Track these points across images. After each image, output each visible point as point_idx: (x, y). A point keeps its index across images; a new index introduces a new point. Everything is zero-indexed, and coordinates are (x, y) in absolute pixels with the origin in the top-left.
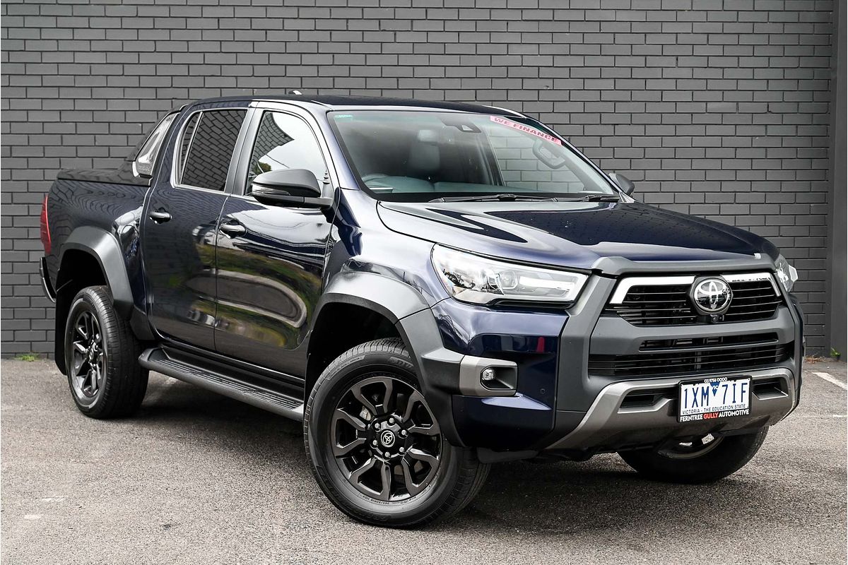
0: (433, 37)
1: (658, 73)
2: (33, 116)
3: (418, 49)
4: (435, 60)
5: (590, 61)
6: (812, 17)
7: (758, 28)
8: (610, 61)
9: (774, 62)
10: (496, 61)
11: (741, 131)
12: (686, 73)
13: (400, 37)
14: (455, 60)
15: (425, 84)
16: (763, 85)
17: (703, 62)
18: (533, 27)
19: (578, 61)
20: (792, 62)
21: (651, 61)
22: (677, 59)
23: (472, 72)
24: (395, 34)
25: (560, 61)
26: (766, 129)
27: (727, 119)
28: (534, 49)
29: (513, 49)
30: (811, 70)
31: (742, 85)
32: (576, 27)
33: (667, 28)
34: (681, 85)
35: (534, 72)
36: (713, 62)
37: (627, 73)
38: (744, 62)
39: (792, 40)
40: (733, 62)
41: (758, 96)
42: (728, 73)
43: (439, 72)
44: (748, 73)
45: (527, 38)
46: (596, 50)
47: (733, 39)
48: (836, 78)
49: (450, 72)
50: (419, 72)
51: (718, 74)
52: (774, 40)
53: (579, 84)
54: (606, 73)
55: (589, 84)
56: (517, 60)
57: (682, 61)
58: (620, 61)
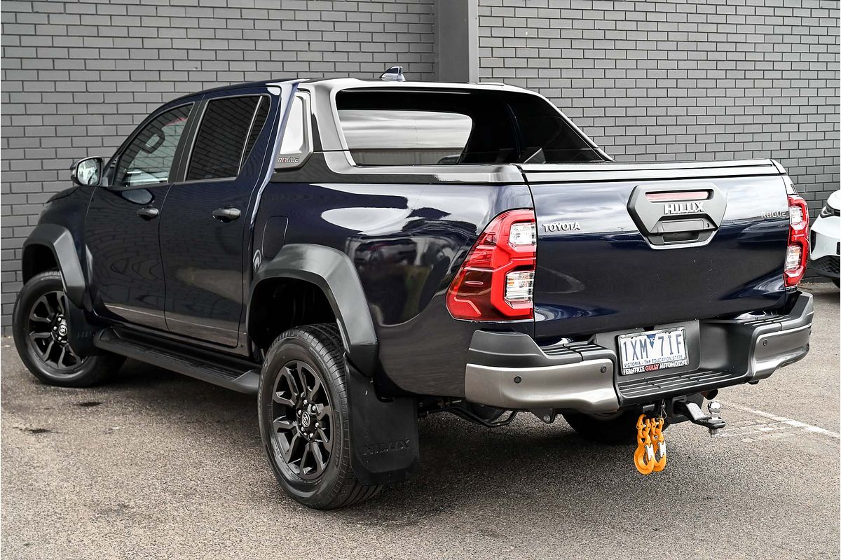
0: (86, 20)
1: (293, 56)
3: (72, 31)
4: (89, 42)
5: (233, 45)
6: (417, 9)
7: (376, 18)
8: (251, 45)
9: (389, 48)
10: (148, 43)
12: (318, 57)
13: (54, 19)
14: (109, 42)
15: (81, 65)
17: (331, 47)
18: (181, 12)
19: (224, 45)
20: (404, 48)
21: (287, 46)
22: (309, 44)
23: (125, 54)
24: (48, 16)
25: (206, 45)
28: (182, 33)
29: (163, 33)
30: (418, 55)
31: (364, 67)
32: (218, 13)
33: (299, 16)
34: (313, 67)
35: (183, 55)
36: (340, 47)
37: (266, 56)
38: (365, 47)
39: (403, 28)
40: (355, 47)
42: (352, 57)
43: (95, 53)
44: (368, 57)
45: (176, 23)
46: (238, 34)
47: (355, 27)
48: (439, 62)
49: (104, 54)
50: (74, 53)
51: (344, 57)
52: (389, 28)
53: (225, 66)
54: (248, 56)
55: (234, 66)
56: (167, 43)
57: (314, 46)
58: (261, 45)
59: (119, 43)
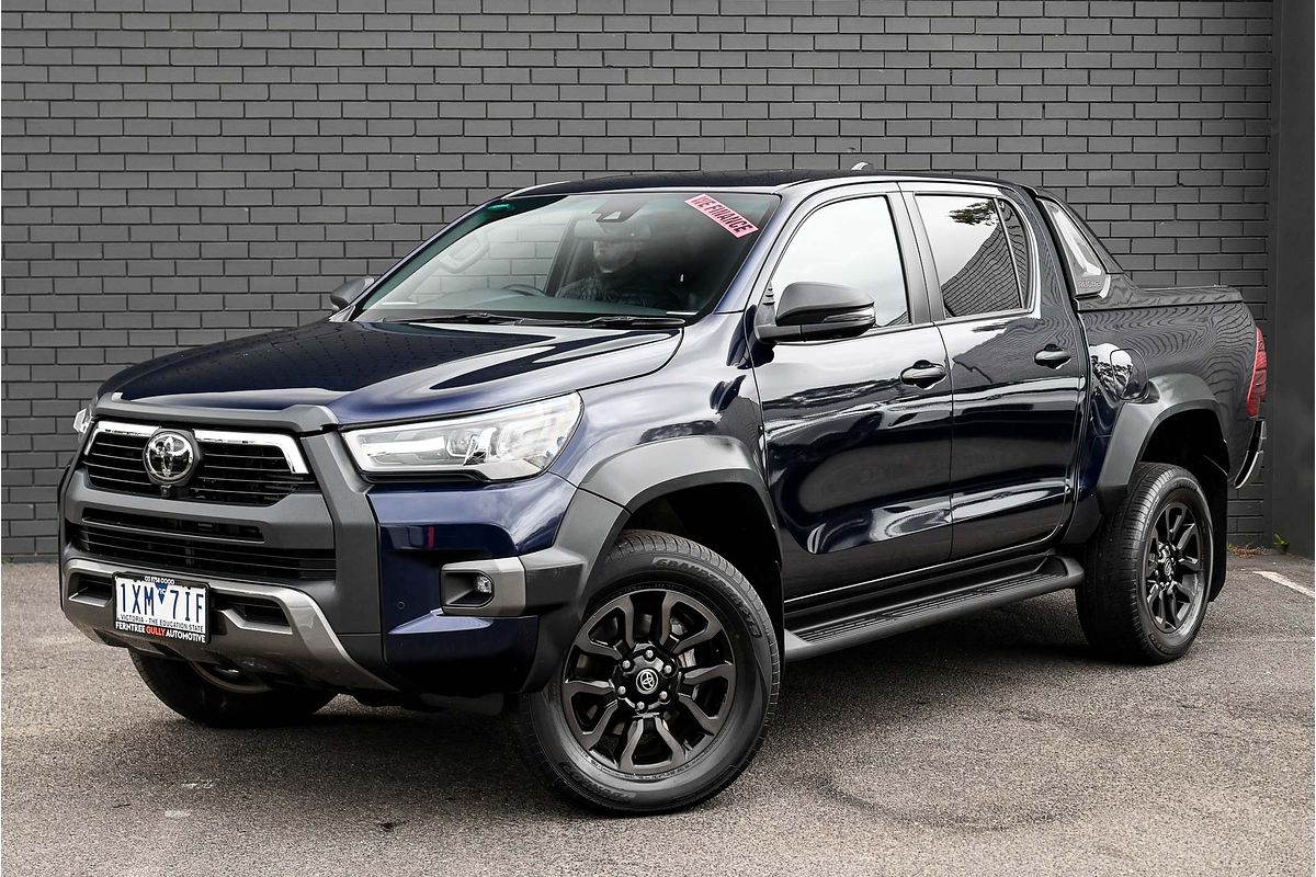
0: (683, 76)
1: (1015, 128)
2: (87, 198)
3: (661, 94)
4: (687, 110)
5: (915, 111)
6: (1241, 43)
7: (1163, 60)
8: (944, 111)
9: (1186, 111)
10: (777, 111)
11: (1138, 212)
12: (1059, 127)
13: (634, 76)
14: (715, 110)
15: (671, 145)
16: (1170, 145)
17: (1082, 111)
18: (832, 60)
19: (899, 111)
20: (1215, 110)
21: (1006, 111)
22: (1044, 107)
23: (740, 128)
24: (626, 72)
25: (870, 111)
26: (1176, 209)
27: (1119, 195)
28: (832, 93)
29: (802, 93)
30: (1241, 123)
31: (1140, 145)
32: (896, 60)
33: (1029, 61)
34: (1050, 145)
35: (832, 127)
36: (1097, 111)
37: (970, 128)
38: (1142, 111)
39: (1215, 77)
40: (1127, 111)
41: (1163, 161)
42: (1119, 128)
43: (693, 128)
44: (1149, 128)
45: (822, 77)
46: (924, 93)
47: (1127, 77)
48: (1278, 134)
49: (709, 128)
50: (662, 128)
51: (1105, 128)
52: (1186, 78)
53: (899, 145)
54: (939, 128)
55: (914, 145)
56: (808, 110)
57: (1051, 110)
58: (960, 111)
59: (732, 111)
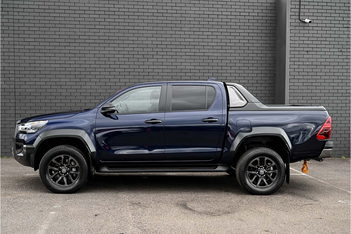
0: (159, 60)
1: (225, 71)
2: (37, 83)
3: (155, 64)
4: (160, 67)
5: (205, 68)
6: (270, 55)
7: (254, 58)
8: (211, 68)
9: (259, 68)
10: (178, 67)
11: (249, 88)
12: (234, 71)
13: (149, 60)
14: (166, 67)
15: (157, 74)
16: (255, 75)
17: (238, 68)
18: (189, 57)
19: (202, 68)
20: (264, 68)
21: (223, 68)
23: (170, 71)
25: (196, 68)
26: (257, 88)
27: (245, 85)
28: (189, 64)
29: (183, 64)
30: (269, 71)
31: (250, 75)
32: (201, 58)
34: (232, 75)
35: (189, 71)
36: (241, 68)
37: (216, 71)
38: (250, 68)
39: (264, 62)
41: (254, 78)
42: (246, 72)
43: (161, 70)
44: (251, 72)
45: (187, 61)
46: (207, 64)
47: (247, 62)
48: (276, 74)
49: (164, 71)
50: (155, 70)
51: (243, 72)
52: (259, 62)
54: (210, 71)
55: (205, 75)
56: (184, 67)
57: (232, 68)
58: (214, 68)
59: (169, 67)
